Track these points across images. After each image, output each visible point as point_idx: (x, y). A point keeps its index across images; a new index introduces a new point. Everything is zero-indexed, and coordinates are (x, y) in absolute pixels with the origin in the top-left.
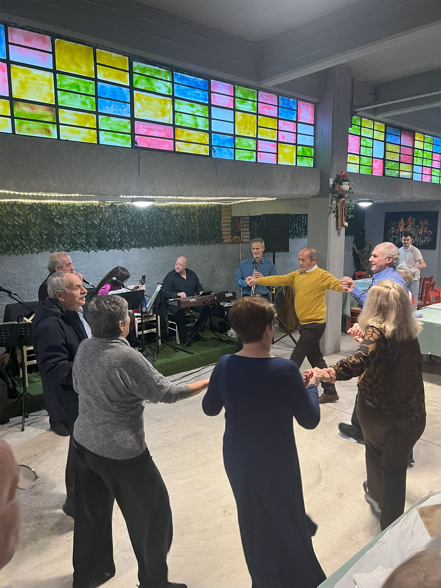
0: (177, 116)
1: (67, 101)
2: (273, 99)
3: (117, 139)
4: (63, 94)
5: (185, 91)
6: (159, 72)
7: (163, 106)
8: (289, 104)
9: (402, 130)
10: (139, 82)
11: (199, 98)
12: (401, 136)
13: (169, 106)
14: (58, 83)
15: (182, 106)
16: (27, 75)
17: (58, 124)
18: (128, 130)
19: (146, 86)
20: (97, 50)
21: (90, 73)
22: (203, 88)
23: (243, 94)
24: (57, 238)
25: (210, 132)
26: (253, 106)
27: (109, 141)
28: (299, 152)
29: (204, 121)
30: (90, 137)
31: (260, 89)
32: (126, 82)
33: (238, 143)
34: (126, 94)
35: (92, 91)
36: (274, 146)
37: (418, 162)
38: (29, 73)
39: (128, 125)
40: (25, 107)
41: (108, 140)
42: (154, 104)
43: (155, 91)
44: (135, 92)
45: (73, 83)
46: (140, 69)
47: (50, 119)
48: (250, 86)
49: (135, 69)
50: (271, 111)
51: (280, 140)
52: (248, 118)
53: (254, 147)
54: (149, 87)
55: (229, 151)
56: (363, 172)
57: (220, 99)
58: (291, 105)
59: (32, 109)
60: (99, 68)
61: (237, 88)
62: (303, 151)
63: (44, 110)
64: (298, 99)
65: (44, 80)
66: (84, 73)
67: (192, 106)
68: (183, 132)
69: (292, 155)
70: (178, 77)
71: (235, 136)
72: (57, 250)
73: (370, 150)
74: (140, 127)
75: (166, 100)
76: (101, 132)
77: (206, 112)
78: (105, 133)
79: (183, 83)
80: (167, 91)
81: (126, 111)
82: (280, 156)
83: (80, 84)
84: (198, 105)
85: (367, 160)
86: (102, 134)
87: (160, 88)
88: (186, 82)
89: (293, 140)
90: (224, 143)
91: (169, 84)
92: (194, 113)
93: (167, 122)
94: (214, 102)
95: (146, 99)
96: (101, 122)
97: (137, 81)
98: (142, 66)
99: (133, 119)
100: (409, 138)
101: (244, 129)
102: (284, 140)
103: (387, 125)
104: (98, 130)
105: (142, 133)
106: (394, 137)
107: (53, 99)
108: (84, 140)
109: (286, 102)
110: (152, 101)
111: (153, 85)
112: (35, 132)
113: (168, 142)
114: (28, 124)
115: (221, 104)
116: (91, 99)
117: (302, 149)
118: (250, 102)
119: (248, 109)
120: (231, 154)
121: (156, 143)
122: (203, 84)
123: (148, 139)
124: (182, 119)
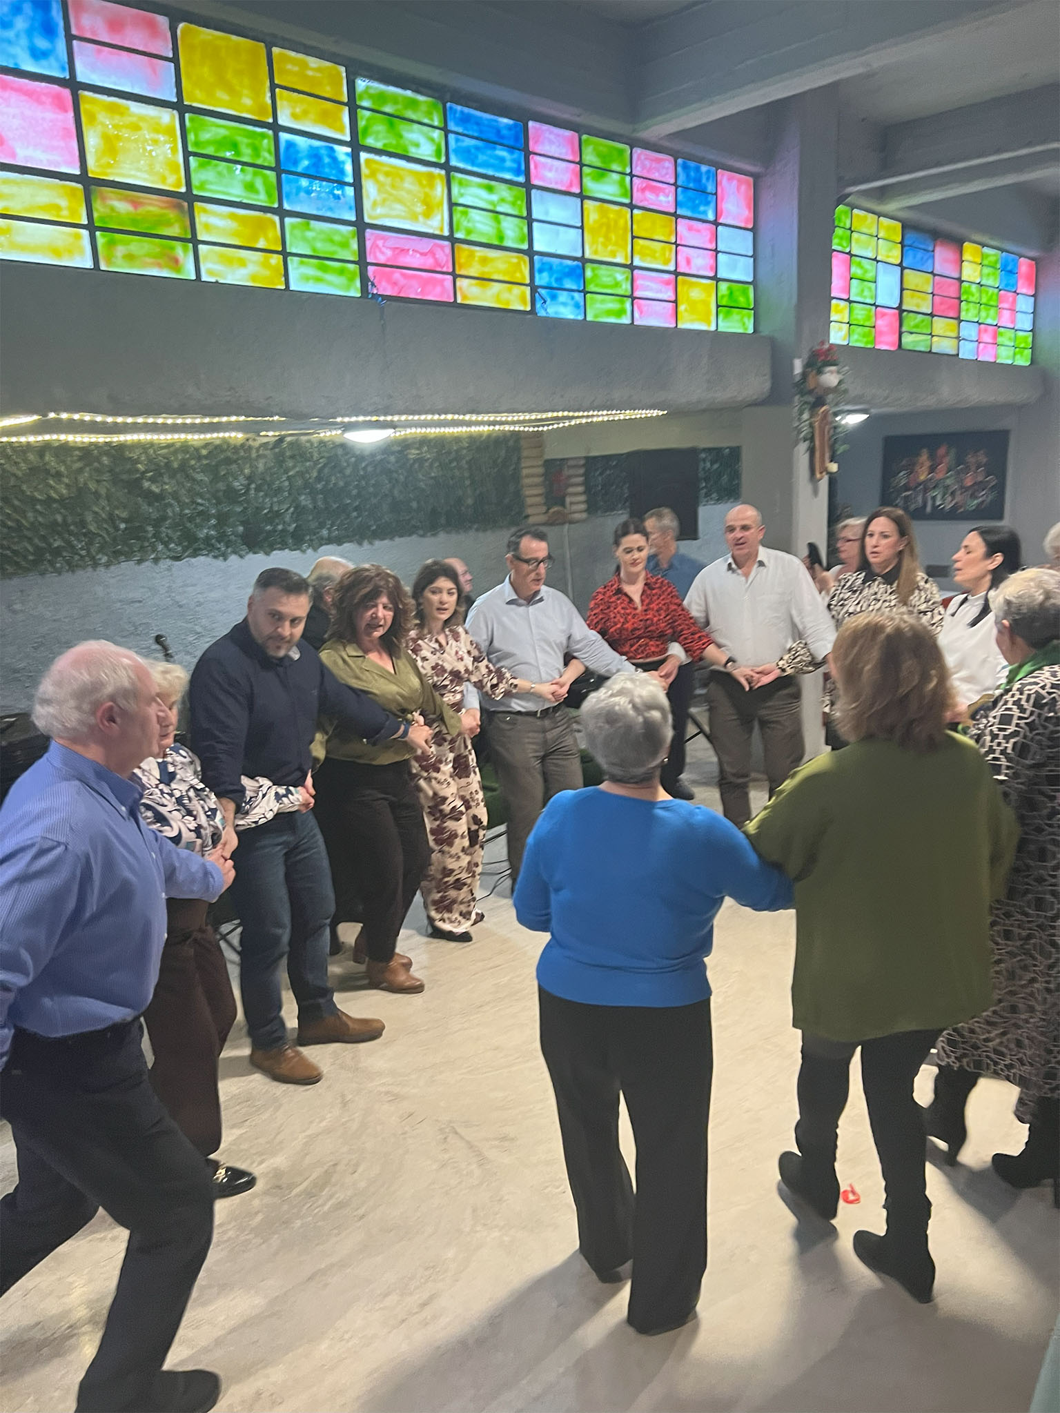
0: (459, 215)
1: (211, 183)
2: (665, 168)
3: (328, 277)
4: (201, 166)
5: (473, 151)
6: (413, 104)
7: (427, 190)
8: (698, 180)
9: (937, 235)
10: (370, 130)
11: (503, 169)
12: (933, 251)
13: (440, 190)
14: (191, 137)
15: (471, 192)
16: (117, 117)
17: (195, 242)
18: (351, 252)
19: (386, 141)
20: (275, 50)
21: (262, 109)
22: (511, 143)
23: (599, 155)
25: (530, 253)
26: (621, 185)
27: (311, 281)
28: (723, 296)
29: (516, 225)
30: (267, 273)
31: (637, 143)
32: (342, 130)
33: (592, 278)
34: (343, 163)
35: (266, 155)
36: (667, 283)
37: (970, 314)
38: (122, 114)
39: (351, 241)
40: (120, 200)
41: (307, 278)
42: (407, 185)
43: (407, 152)
44: (364, 156)
45: (225, 138)
46: (371, 97)
47: (175, 231)
48: (613, 134)
49: (361, 98)
50: (662, 198)
51: (682, 269)
52: (612, 216)
53: (625, 288)
54: (394, 142)
55: (573, 298)
56: (857, 341)
57: (550, 170)
58: (704, 180)
59: (136, 204)
60: (281, 98)
61: (586, 140)
62: (731, 293)
63: (162, 208)
64: (718, 166)
65: (158, 132)
66: (248, 111)
67: (490, 189)
68: (471, 255)
69: (708, 306)
70: (458, 115)
71: (583, 260)
73: (870, 289)
74: (377, 246)
75: (431, 176)
76: (291, 260)
77: (519, 202)
78: (302, 263)
79: (467, 129)
80: (434, 154)
81: (345, 205)
82: (681, 308)
83: (239, 139)
84: (503, 186)
85: (863, 312)
86: (295, 265)
88: (475, 127)
89: (708, 266)
90: (560, 279)
91: (437, 134)
92: (495, 206)
93: (436, 229)
94: (536, 177)
95: (387, 174)
96: (291, 234)
97: (366, 129)
98: (376, 88)
99: (360, 225)
100: (951, 256)
101: (605, 245)
102: (690, 269)
103: (904, 226)
104: (285, 254)
105: (382, 259)
106: (920, 254)
107: (179, 179)
108: (254, 281)
109: (692, 174)
110: (402, 179)
111: (401, 136)
112: (145, 265)
113: (442, 281)
114: (128, 243)
115: (551, 184)
116: (265, 177)
117: (729, 288)
118: (615, 176)
119: (611, 195)
120: (577, 306)
121: (414, 283)
122: (513, 132)
123: (397, 274)
124: (469, 221)
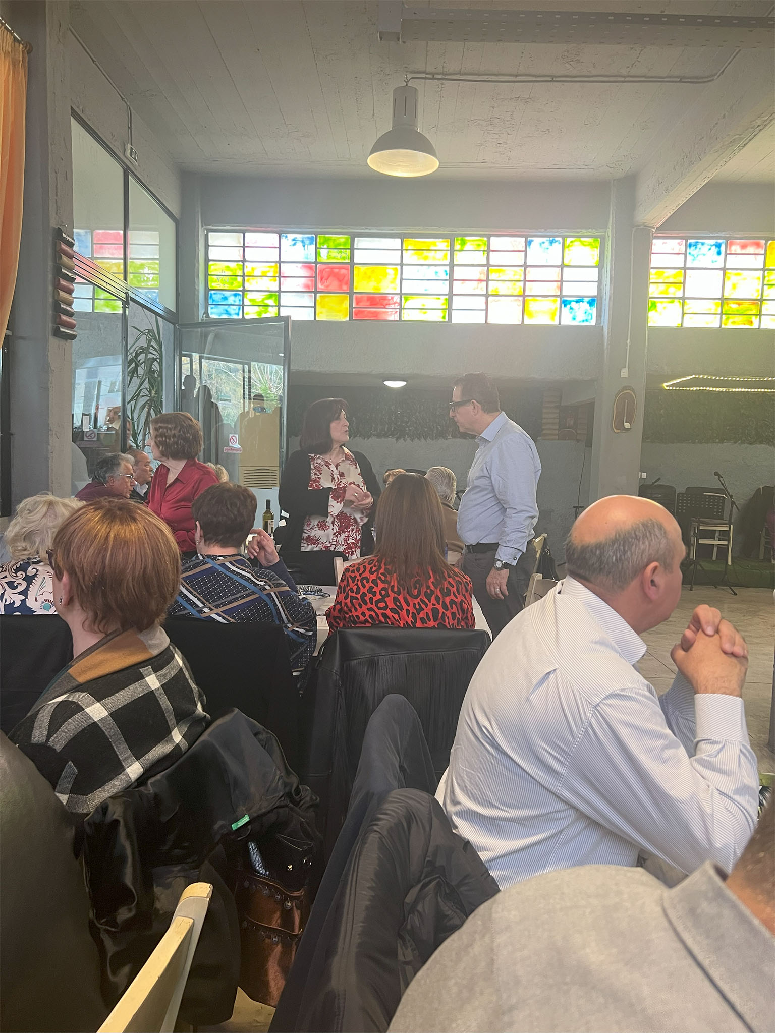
4: (769, 288)
14: (766, 279)
16: (740, 277)
17: (760, 315)
24: (740, 430)
40: (734, 304)
47: (754, 312)
59: (739, 304)
63: (750, 305)
65: (753, 280)
72: (739, 442)
107: (758, 294)
112: (738, 325)
114: (734, 318)
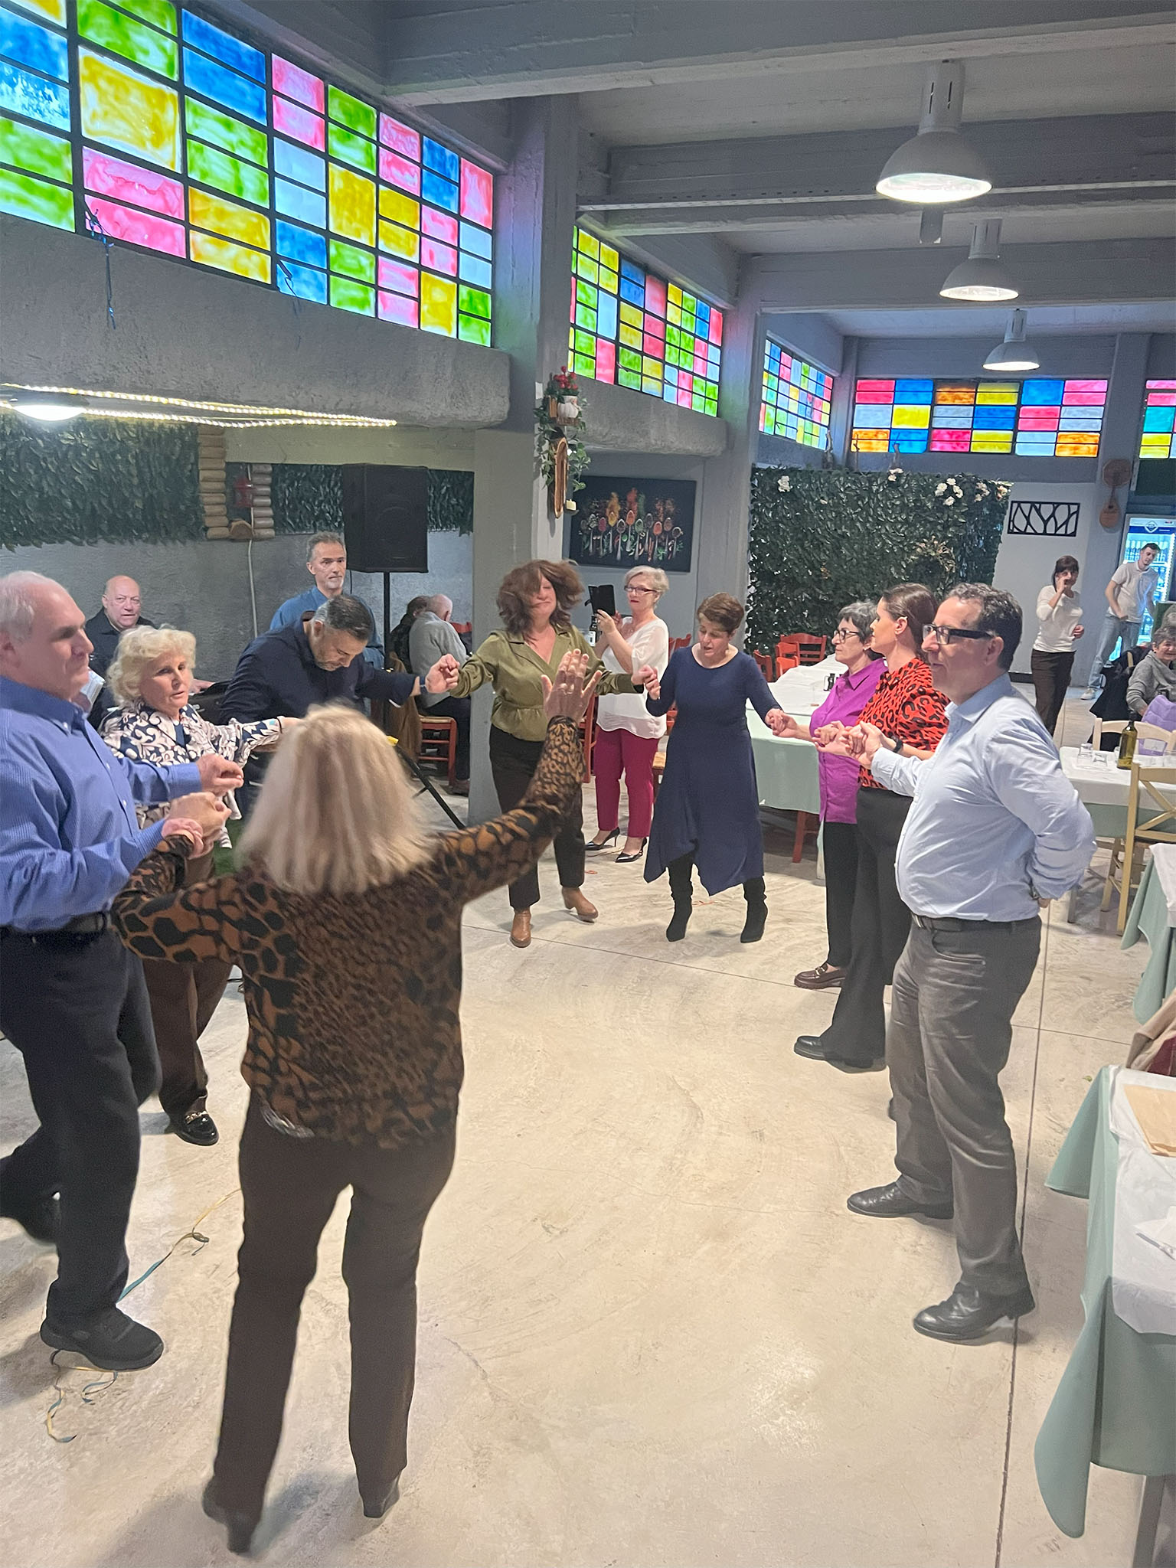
0: (193, 151)
2: (410, 145)
3: (35, 199)
5: (210, 74)
7: (157, 111)
8: (442, 165)
9: (646, 270)
10: (91, 21)
11: (243, 105)
12: (644, 288)
13: (171, 114)
15: (206, 123)
18: (64, 172)
19: (110, 40)
22: (253, 75)
23: (346, 113)
25: (271, 213)
26: (367, 153)
27: (13, 200)
28: (463, 301)
29: (256, 177)
31: (383, 107)
32: (55, 11)
33: (336, 257)
34: (57, 55)
36: (410, 277)
37: (671, 358)
39: (64, 157)
41: (7, 197)
42: (132, 99)
43: (134, 58)
44: (83, 52)
48: (363, 92)
50: (407, 176)
51: (426, 263)
52: (357, 188)
53: (369, 276)
54: (119, 43)
55: (316, 277)
56: (581, 370)
57: (295, 118)
58: (448, 167)
61: (333, 90)
62: (471, 299)
64: (462, 154)
67: (228, 126)
68: (207, 203)
69: (449, 310)
70: (193, 26)
71: (327, 234)
73: (592, 316)
74: (97, 171)
75: (162, 95)
77: (260, 149)
79: (204, 47)
80: (164, 67)
81: (58, 109)
82: (424, 308)
84: (244, 127)
85: (586, 341)
87: (146, 52)
88: (213, 47)
89: (450, 265)
90: (303, 252)
91: (170, 45)
92: (234, 150)
93: (166, 163)
94: (280, 123)
95: (110, 81)
97: (86, 17)
99: (77, 140)
100: (658, 295)
101: (350, 220)
102: (433, 264)
103: (623, 256)
105: (103, 190)
106: (634, 287)
109: (437, 156)
110: (127, 91)
111: (127, 37)
113: (173, 231)
115: (294, 135)
117: (470, 294)
118: (362, 141)
119: (358, 163)
120: (320, 287)
121: (140, 226)
122: (254, 63)
123: (120, 212)
124: (204, 160)
